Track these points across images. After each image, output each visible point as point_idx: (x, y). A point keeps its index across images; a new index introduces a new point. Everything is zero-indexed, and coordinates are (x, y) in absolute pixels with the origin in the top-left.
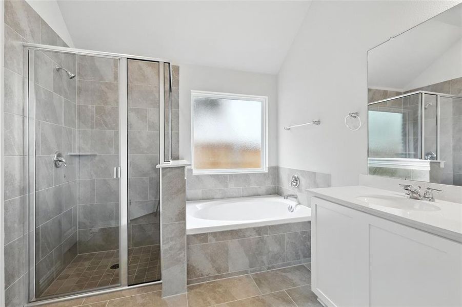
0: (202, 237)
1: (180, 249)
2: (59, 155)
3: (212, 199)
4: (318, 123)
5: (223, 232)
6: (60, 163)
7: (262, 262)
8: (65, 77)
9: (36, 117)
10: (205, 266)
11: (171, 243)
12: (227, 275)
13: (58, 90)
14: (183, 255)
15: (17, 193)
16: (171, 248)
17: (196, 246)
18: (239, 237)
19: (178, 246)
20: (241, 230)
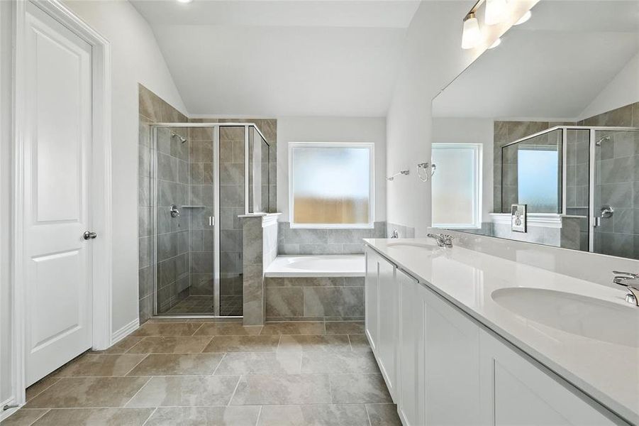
0: (279, 281)
1: (258, 287)
2: (174, 207)
3: (310, 254)
4: (406, 173)
5: (299, 278)
6: (175, 214)
7: (338, 312)
8: (179, 142)
9: (158, 176)
10: (281, 307)
11: (250, 282)
12: (302, 319)
13: (174, 153)
14: (261, 292)
15: (146, 233)
16: (250, 286)
17: (274, 288)
18: (314, 285)
19: (256, 285)
20: (316, 278)
